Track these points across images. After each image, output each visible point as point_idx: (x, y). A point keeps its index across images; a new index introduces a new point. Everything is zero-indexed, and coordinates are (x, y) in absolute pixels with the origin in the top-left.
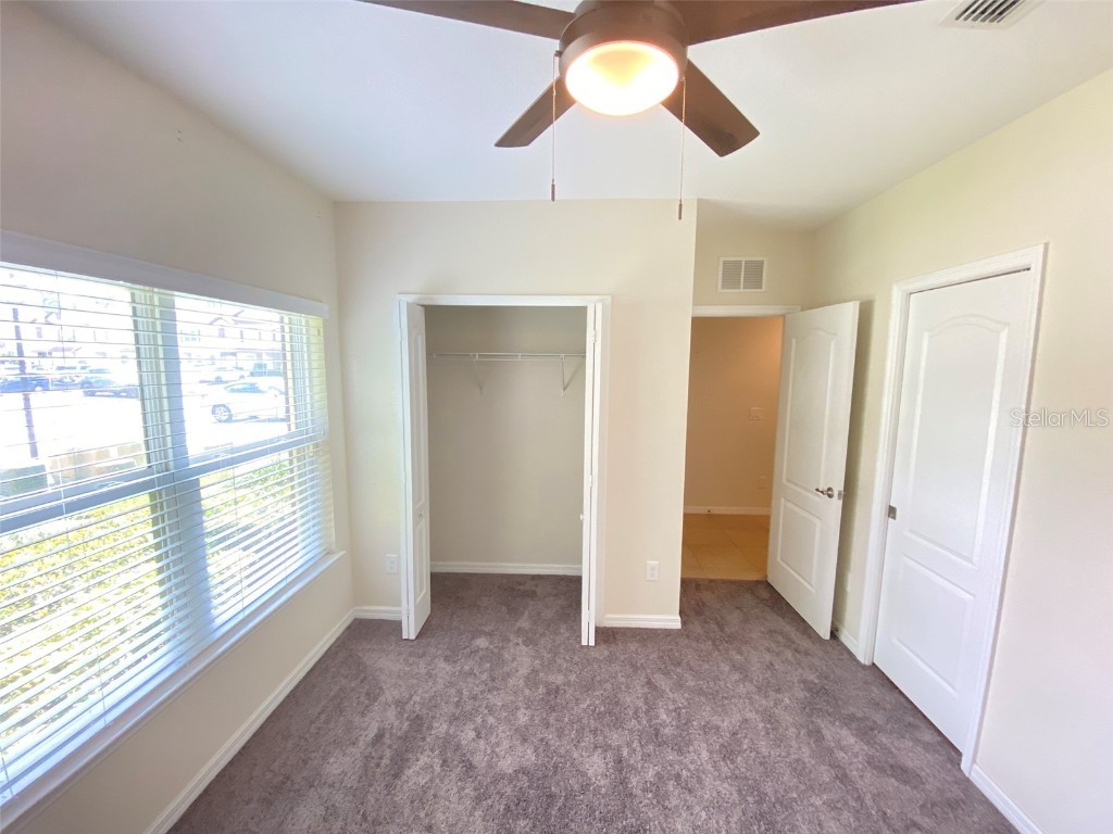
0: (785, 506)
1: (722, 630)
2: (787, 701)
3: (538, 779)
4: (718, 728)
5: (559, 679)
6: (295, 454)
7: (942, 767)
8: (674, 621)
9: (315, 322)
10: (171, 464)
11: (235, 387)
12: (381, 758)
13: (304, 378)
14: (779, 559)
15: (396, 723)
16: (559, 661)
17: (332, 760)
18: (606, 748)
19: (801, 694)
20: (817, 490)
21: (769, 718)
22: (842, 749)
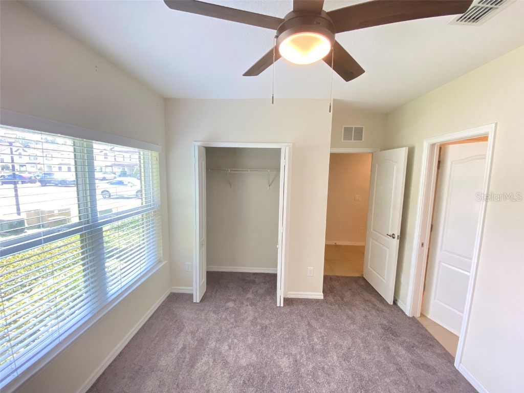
0: (372, 242)
1: (343, 300)
2: (373, 333)
3: (258, 369)
4: (341, 346)
5: (267, 322)
6: (145, 216)
7: (446, 365)
8: (320, 296)
9: (155, 154)
10: (90, 220)
11: (113, 182)
12: (185, 358)
14: (369, 267)
15: (192, 342)
16: (267, 314)
17: (162, 359)
18: (290, 354)
19: (381, 331)
20: (388, 235)
21: (365, 341)
22: (399, 356)
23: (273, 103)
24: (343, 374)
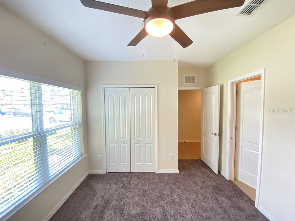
0: (204, 139)
1: (190, 173)
2: (208, 191)
3: (142, 216)
4: (190, 199)
5: (147, 188)
6: (73, 128)
7: (250, 206)
8: (177, 171)
9: (79, 92)
10: (39, 130)
11: (56, 113)
12: (97, 212)
13: (76, 109)
14: (203, 153)
15: (101, 202)
16: (146, 183)
17: (83, 214)
18: (160, 206)
19: (212, 189)
20: (212, 134)
21: (204, 196)
22: (224, 203)
23: (143, 56)
24: (192, 216)
